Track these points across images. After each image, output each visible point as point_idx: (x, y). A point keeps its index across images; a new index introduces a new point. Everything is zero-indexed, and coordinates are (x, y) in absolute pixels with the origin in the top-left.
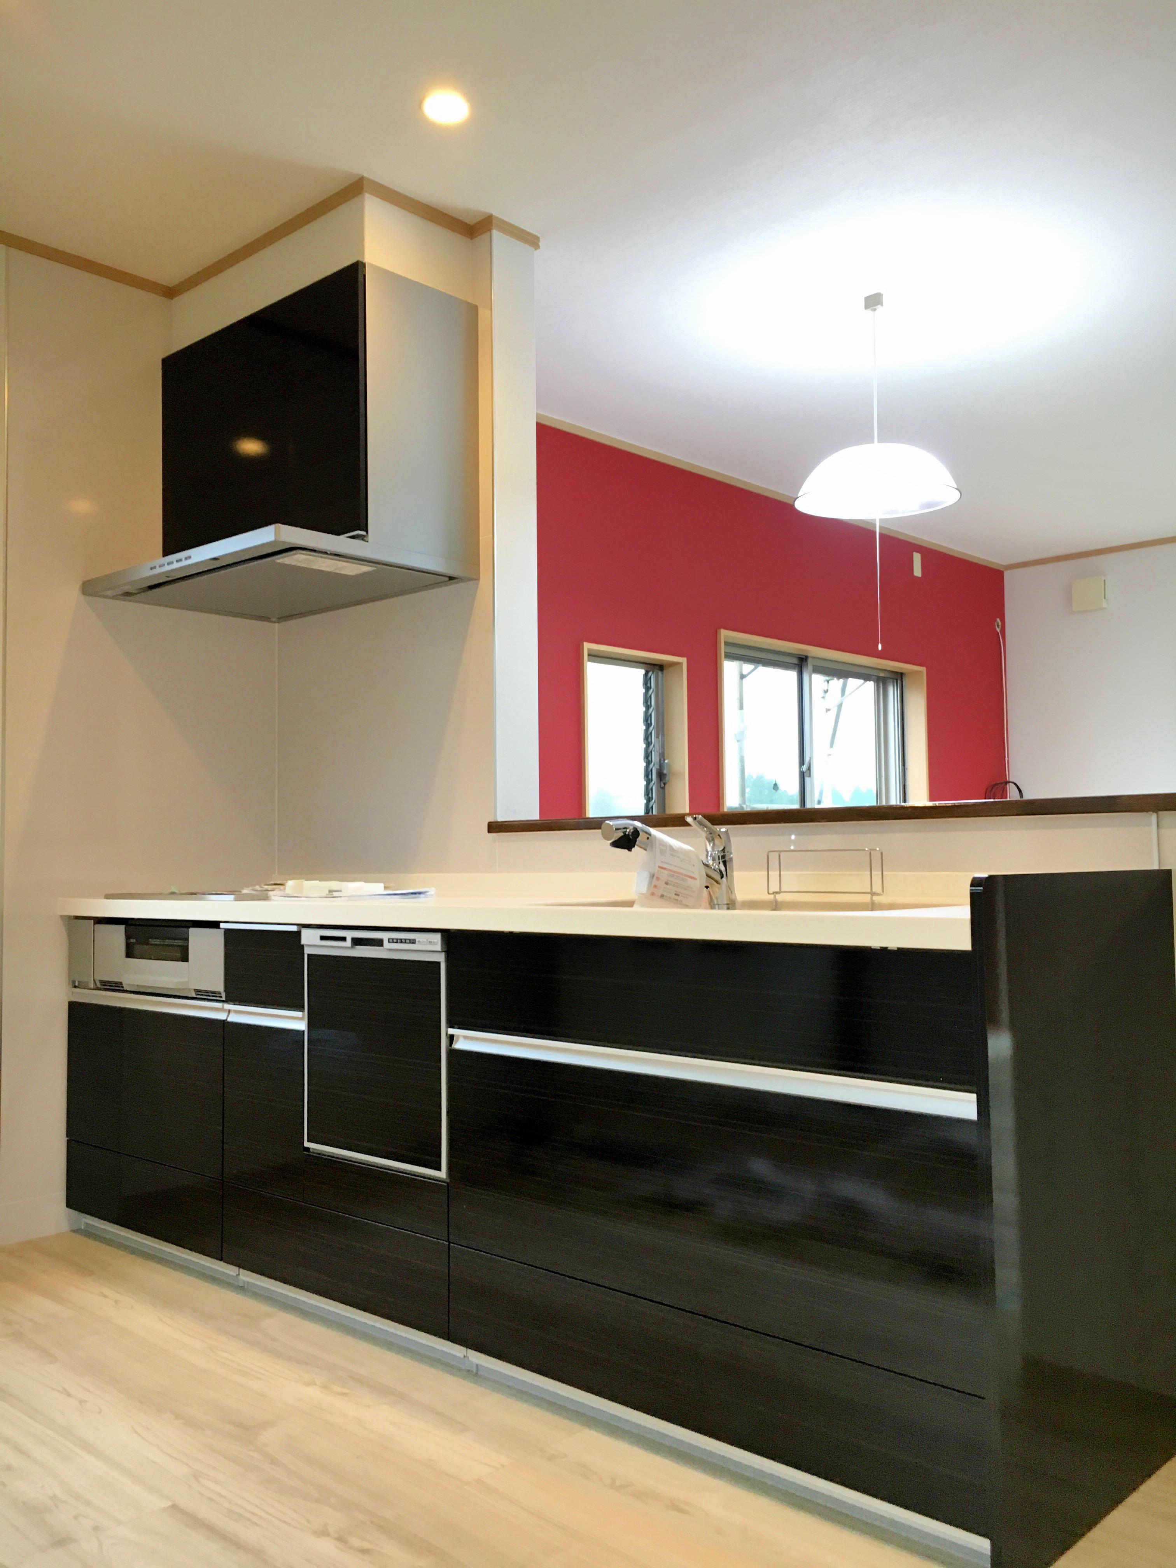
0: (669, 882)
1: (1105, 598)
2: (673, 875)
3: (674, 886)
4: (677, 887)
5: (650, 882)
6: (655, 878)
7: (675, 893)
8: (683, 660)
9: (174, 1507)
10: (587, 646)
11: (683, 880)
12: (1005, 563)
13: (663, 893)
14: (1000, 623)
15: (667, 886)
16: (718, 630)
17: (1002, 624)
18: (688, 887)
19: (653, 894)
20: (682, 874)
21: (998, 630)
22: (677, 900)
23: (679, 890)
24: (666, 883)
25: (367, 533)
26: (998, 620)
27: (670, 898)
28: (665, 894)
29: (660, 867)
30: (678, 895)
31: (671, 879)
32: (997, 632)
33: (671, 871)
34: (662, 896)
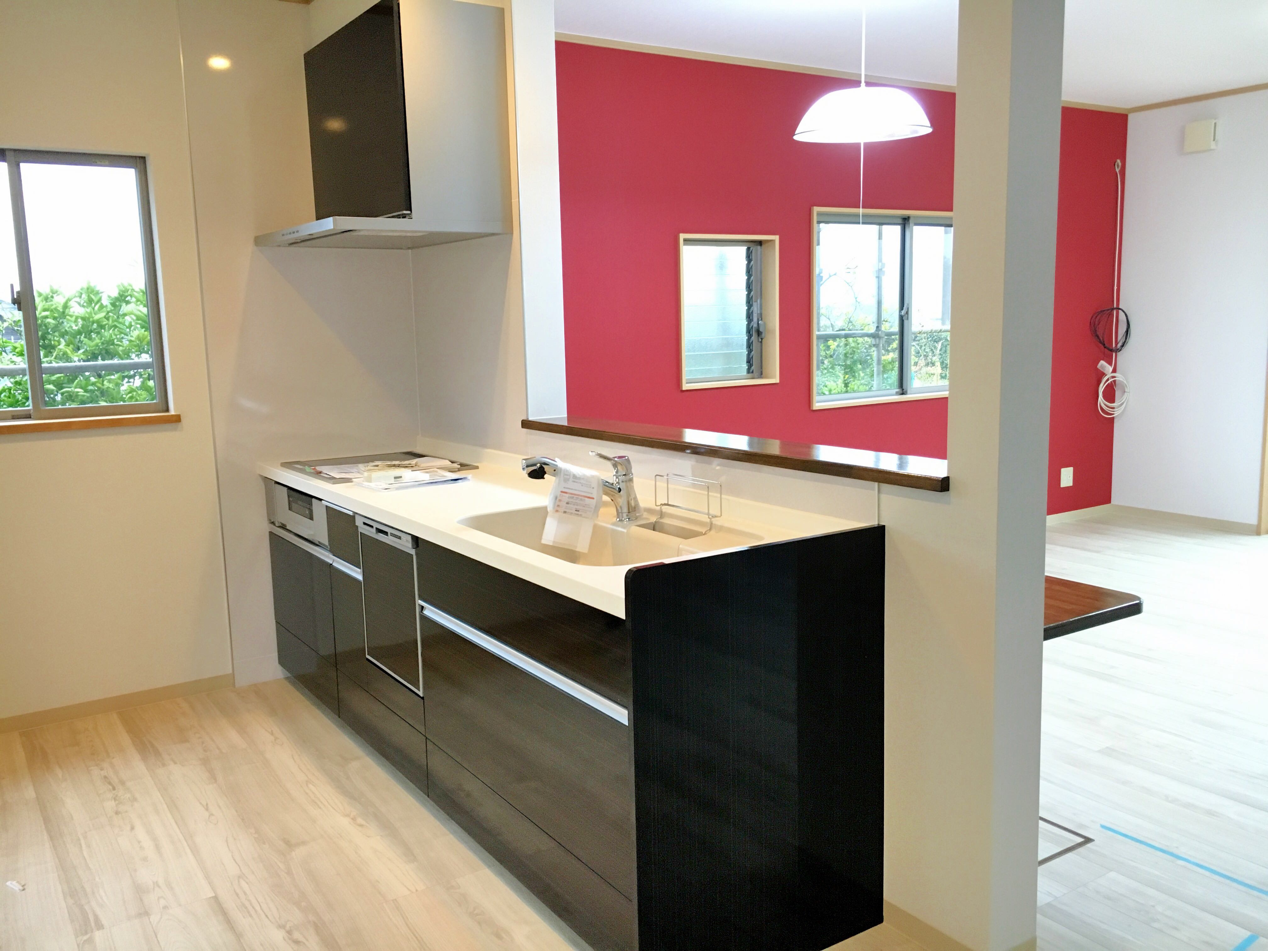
0: (570, 503)
1: (1214, 140)
2: (573, 497)
3: (574, 505)
4: (577, 505)
5: (555, 503)
6: (558, 500)
7: (575, 509)
8: (776, 238)
9: (216, 898)
10: (682, 236)
11: (581, 500)
12: (1129, 106)
13: (565, 510)
14: (1120, 164)
15: (567, 505)
16: (812, 208)
17: (1122, 165)
18: (586, 505)
19: (557, 511)
20: (582, 496)
21: (1117, 170)
22: (578, 514)
23: (578, 507)
24: (568, 503)
25: (411, 212)
26: (1119, 161)
27: (572, 513)
28: (567, 511)
29: (562, 492)
30: (579, 511)
31: (571, 500)
32: (1116, 172)
33: (572, 494)
34: (565, 512)
